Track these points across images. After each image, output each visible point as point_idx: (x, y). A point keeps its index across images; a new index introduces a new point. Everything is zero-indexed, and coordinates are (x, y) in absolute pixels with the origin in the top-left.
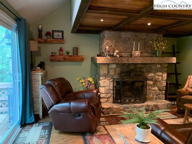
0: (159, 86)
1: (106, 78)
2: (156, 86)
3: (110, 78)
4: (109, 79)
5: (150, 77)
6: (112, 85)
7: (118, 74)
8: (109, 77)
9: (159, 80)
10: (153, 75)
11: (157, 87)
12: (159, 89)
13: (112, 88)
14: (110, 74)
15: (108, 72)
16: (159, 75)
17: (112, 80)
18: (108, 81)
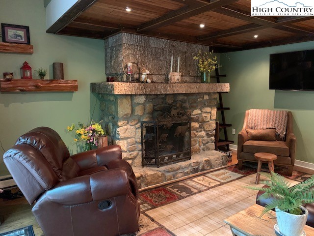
0: (207, 130)
1: (128, 123)
2: (203, 130)
3: (136, 122)
4: (134, 123)
5: (195, 116)
6: (139, 134)
7: (149, 113)
8: (134, 120)
9: (207, 120)
10: (199, 112)
11: (205, 131)
12: (207, 134)
13: (139, 140)
14: (136, 114)
15: (133, 110)
16: (206, 112)
17: (139, 125)
18: (132, 127)
